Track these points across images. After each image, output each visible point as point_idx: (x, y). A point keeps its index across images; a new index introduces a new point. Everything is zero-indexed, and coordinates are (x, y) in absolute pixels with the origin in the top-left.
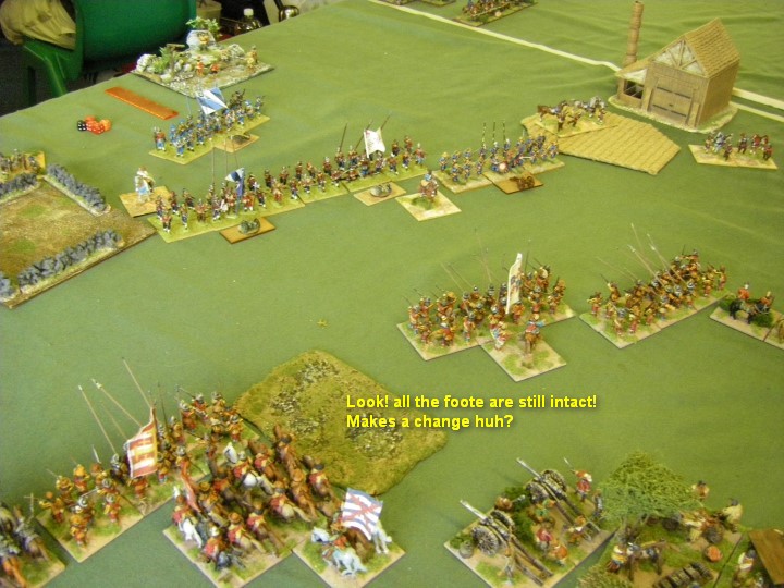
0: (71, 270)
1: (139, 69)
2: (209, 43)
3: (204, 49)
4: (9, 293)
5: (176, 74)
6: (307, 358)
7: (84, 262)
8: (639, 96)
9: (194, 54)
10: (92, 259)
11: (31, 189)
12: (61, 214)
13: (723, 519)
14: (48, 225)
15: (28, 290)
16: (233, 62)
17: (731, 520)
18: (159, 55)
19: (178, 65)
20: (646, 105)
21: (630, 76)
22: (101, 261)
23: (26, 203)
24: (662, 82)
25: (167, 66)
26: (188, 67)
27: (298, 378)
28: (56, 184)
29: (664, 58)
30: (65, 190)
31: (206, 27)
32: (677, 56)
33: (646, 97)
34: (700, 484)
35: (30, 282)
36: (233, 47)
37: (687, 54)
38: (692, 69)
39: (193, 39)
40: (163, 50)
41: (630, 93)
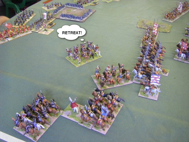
4: (82, 19)
7: (90, 15)
11: (64, 8)
12: (75, 10)
14: (75, 12)
23: (66, 10)
28: (69, 7)
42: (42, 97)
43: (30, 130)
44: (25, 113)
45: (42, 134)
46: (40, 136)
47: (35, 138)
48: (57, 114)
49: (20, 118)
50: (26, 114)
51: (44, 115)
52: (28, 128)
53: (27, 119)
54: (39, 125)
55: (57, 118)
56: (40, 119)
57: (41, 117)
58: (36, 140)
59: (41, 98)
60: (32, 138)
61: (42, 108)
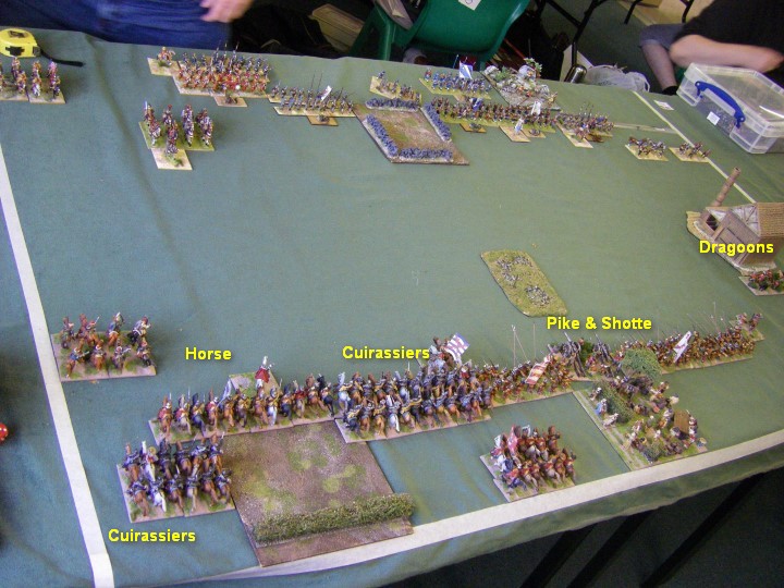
0: (425, 160)
1: (486, 72)
2: (531, 77)
3: (527, 79)
4: (394, 155)
5: (506, 86)
6: (521, 253)
7: (432, 160)
8: (714, 228)
9: (520, 80)
10: (436, 161)
11: (413, 110)
12: (424, 131)
13: (668, 401)
14: (418, 133)
15: (402, 159)
16: (540, 95)
17: (671, 403)
18: (501, 70)
19: (509, 81)
20: (716, 235)
21: (714, 213)
22: (439, 163)
23: (408, 116)
24: (732, 226)
25: (504, 79)
26: (514, 85)
27: (513, 259)
28: (426, 115)
29: (738, 212)
30: (430, 120)
31: (534, 67)
32: (747, 214)
33: (718, 231)
34: (666, 383)
35: (405, 155)
36: (545, 86)
37: (753, 216)
38: (752, 227)
39: (523, 70)
40: (504, 68)
41: (709, 224)
42: (214, 448)
43: (138, 492)
44: (158, 454)
45: (155, 518)
46: (147, 519)
47: (136, 514)
48: (216, 504)
49: (143, 456)
50: (157, 459)
51: (186, 487)
52: (136, 486)
53: (150, 470)
54: (159, 497)
55: (208, 512)
56: (173, 489)
57: (177, 484)
58: (134, 519)
59: (212, 450)
60: (130, 510)
61: (195, 470)
